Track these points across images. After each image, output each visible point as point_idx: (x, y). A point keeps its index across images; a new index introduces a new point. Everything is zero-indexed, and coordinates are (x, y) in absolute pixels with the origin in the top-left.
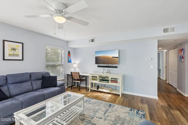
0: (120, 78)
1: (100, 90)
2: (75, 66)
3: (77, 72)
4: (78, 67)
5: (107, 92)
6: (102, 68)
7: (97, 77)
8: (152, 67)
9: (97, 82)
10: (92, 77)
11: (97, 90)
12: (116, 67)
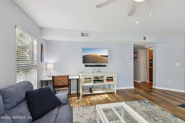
0: (116, 76)
1: (94, 92)
2: (50, 66)
3: (65, 75)
4: (54, 69)
5: (103, 92)
6: (93, 67)
7: (91, 78)
8: (130, 64)
9: (91, 84)
10: (85, 79)
11: (90, 93)
12: (105, 66)
